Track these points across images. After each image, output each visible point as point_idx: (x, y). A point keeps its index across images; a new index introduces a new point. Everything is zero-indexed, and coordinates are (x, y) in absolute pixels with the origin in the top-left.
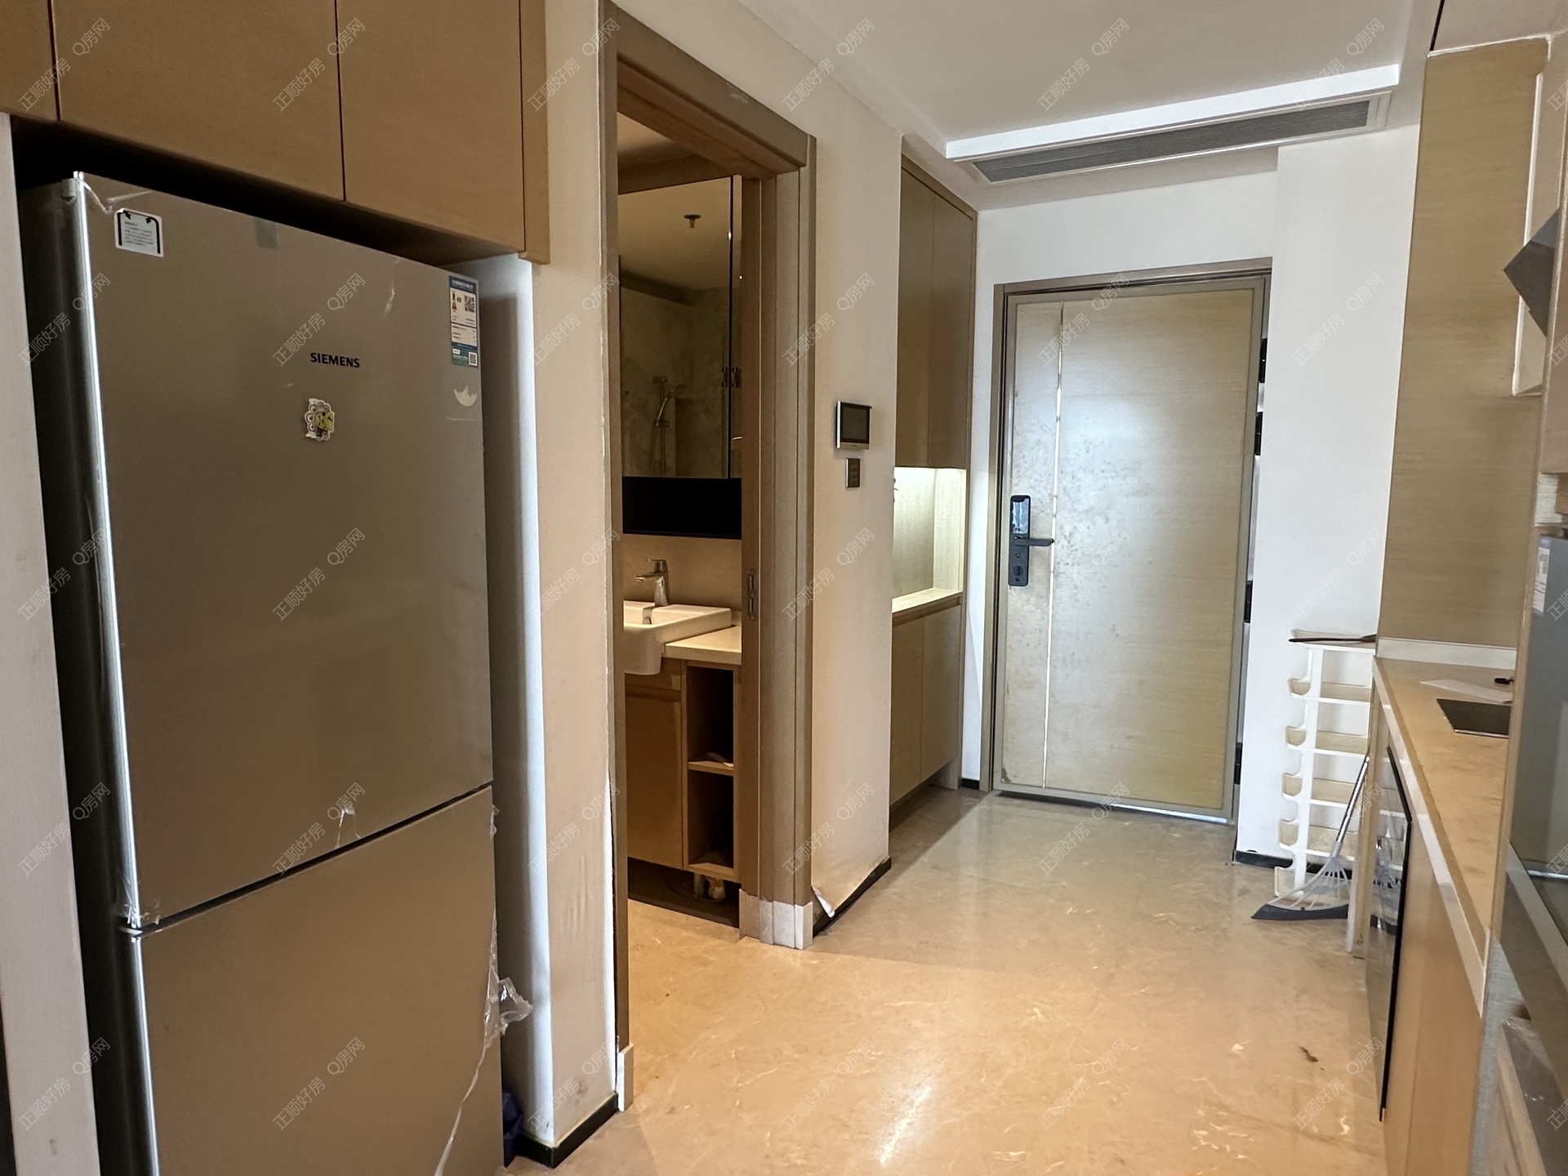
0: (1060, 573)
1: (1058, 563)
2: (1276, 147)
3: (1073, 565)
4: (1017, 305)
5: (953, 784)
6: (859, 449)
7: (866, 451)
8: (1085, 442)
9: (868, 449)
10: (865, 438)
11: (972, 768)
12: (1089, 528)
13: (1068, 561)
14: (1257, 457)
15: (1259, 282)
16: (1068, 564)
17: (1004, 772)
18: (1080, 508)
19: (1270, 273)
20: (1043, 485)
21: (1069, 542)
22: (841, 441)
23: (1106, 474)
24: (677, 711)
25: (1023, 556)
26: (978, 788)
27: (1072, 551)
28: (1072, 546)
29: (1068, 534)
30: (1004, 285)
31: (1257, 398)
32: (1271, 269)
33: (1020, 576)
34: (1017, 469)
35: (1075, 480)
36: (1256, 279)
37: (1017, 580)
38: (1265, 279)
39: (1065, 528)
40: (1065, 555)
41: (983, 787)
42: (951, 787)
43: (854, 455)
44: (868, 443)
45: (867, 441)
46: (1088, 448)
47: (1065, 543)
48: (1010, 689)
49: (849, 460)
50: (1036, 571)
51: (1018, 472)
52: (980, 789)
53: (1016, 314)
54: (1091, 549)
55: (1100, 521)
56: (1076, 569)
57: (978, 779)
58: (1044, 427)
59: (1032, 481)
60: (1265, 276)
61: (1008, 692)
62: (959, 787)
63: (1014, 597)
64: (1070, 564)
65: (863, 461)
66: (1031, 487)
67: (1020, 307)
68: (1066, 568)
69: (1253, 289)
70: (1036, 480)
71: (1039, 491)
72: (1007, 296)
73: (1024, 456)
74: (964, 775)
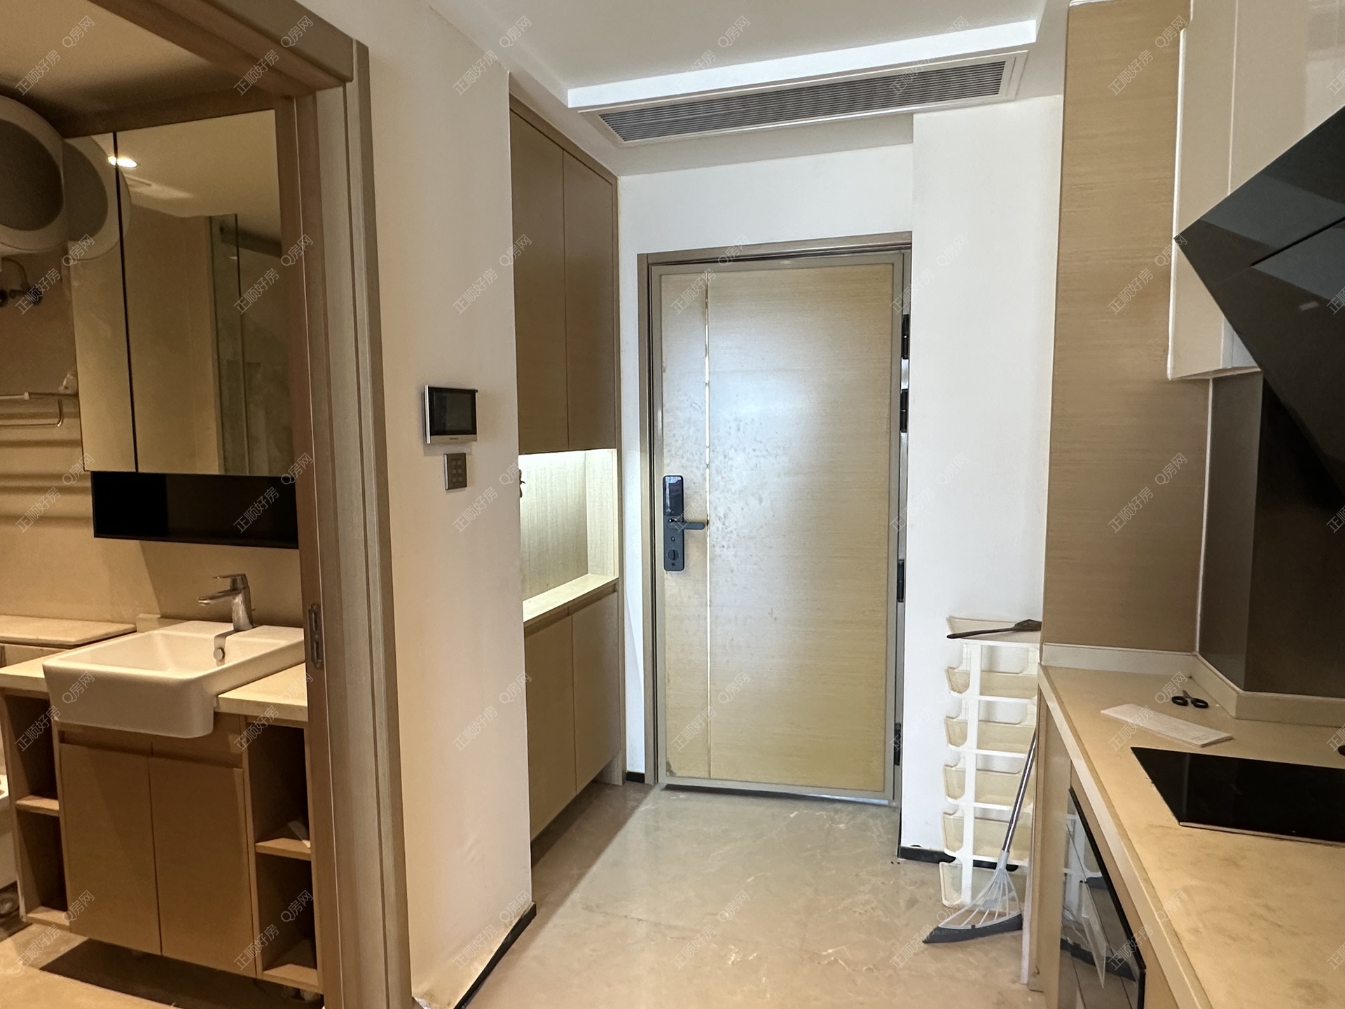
0: (716, 556)
1: (714, 546)
2: (911, 114)
3: (729, 547)
4: (661, 276)
5: (618, 779)
6: (463, 443)
7: (474, 443)
8: (736, 419)
9: (476, 440)
10: (469, 428)
11: (636, 762)
12: (743, 509)
13: (724, 543)
14: (903, 435)
15: (899, 255)
16: (723, 547)
17: (668, 764)
18: (734, 488)
19: (911, 248)
20: (695, 464)
21: (724, 524)
22: (431, 435)
23: (758, 453)
24: (238, 780)
25: (678, 541)
26: (643, 781)
27: (727, 533)
28: (726, 528)
29: (722, 516)
30: (647, 254)
31: (899, 375)
32: (911, 244)
33: (676, 560)
34: (669, 448)
35: (727, 459)
36: (895, 254)
37: (673, 564)
38: (903, 254)
39: (719, 509)
40: (720, 538)
41: (649, 780)
42: (616, 783)
43: (456, 450)
44: (475, 433)
45: (474, 432)
46: (738, 426)
47: (720, 525)
48: (670, 678)
49: (447, 455)
50: (692, 553)
51: (669, 451)
52: (646, 782)
53: (660, 285)
54: (745, 531)
55: (753, 502)
56: (732, 551)
57: (643, 771)
58: (693, 405)
59: (684, 461)
60: (902, 251)
61: (669, 681)
62: (623, 783)
63: (670, 582)
64: (726, 546)
65: (470, 454)
66: (683, 467)
67: (663, 276)
68: (722, 551)
69: (893, 264)
70: (688, 460)
71: (692, 472)
72: (651, 265)
73: (674, 435)
74: (629, 769)
